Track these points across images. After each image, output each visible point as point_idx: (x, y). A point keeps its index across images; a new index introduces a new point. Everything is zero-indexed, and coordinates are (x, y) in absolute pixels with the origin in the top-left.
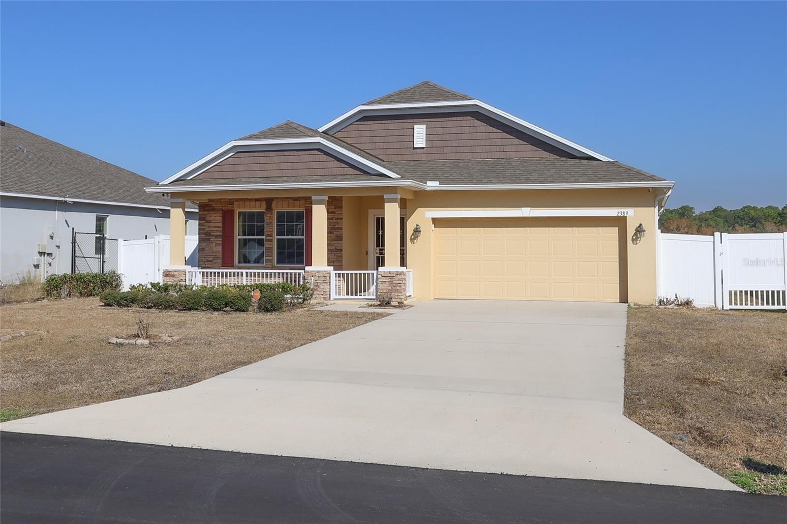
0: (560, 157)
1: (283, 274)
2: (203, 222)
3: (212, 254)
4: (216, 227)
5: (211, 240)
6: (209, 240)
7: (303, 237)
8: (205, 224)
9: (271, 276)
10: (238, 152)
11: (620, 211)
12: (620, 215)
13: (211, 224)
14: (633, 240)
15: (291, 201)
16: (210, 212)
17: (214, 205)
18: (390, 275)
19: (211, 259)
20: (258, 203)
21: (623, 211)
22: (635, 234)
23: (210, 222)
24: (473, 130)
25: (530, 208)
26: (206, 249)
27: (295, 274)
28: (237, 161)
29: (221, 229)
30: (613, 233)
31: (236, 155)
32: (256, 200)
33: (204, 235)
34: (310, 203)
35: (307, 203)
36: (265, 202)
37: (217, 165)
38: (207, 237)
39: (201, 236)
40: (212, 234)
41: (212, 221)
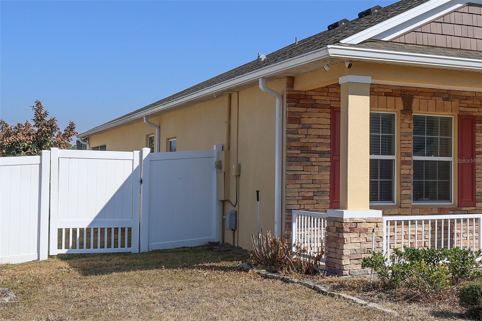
2: (296, 126)
3: (313, 186)
4: (319, 137)
5: (313, 159)
6: (308, 159)
7: (453, 159)
8: (300, 131)
10: (469, 4)
13: (311, 131)
15: (440, 100)
16: (309, 110)
17: (317, 98)
19: (311, 194)
20: (391, 100)
23: (309, 127)
26: (303, 177)
28: (467, 19)
29: (329, 141)
31: (466, 9)
32: (387, 95)
33: (299, 152)
34: (466, 105)
35: (462, 105)
36: (401, 98)
37: (434, 22)
38: (303, 155)
39: (294, 152)
40: (313, 149)
41: (313, 126)
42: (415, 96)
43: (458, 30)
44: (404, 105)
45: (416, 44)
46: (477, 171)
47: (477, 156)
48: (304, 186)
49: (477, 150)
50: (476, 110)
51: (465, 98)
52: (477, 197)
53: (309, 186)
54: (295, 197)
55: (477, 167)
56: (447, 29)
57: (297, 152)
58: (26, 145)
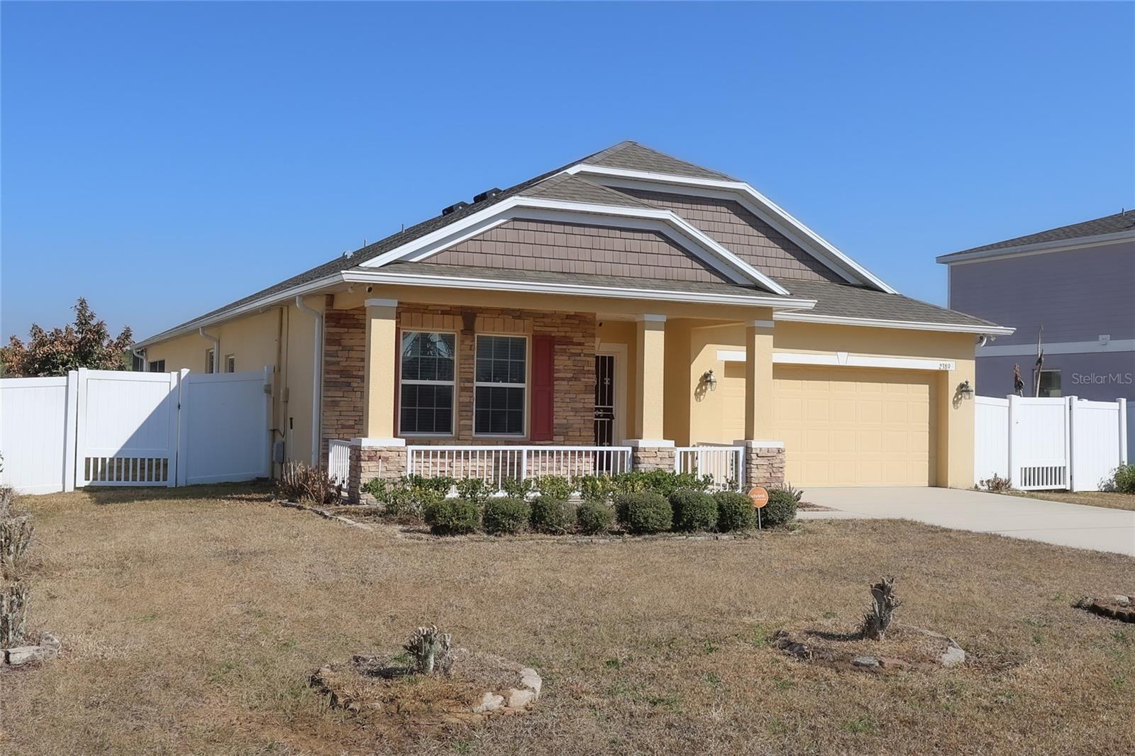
0: (831, 281)
1: (489, 452)
2: (336, 348)
3: (354, 413)
5: (354, 385)
6: (349, 384)
7: (526, 386)
8: (340, 353)
9: (466, 458)
10: (515, 219)
11: (942, 363)
12: (942, 368)
14: (954, 403)
18: (769, 455)
19: (352, 423)
20: (448, 318)
21: (945, 363)
22: (956, 395)
24: (728, 228)
25: (846, 354)
26: (342, 404)
27: (512, 452)
30: (922, 392)
31: (510, 225)
32: (444, 313)
33: (339, 376)
34: (542, 324)
35: (537, 324)
36: (461, 317)
37: (471, 240)
38: (343, 380)
39: (332, 376)
40: (355, 373)
41: (355, 348)
42: (478, 315)
43: (500, 248)
44: (465, 325)
45: (450, 265)
46: (555, 400)
47: (555, 383)
48: (343, 413)
49: (556, 375)
50: (556, 329)
51: (542, 316)
52: (555, 430)
53: (350, 413)
54: (333, 425)
55: (555, 395)
56: (487, 247)
57: (335, 376)
58: (65, 357)
